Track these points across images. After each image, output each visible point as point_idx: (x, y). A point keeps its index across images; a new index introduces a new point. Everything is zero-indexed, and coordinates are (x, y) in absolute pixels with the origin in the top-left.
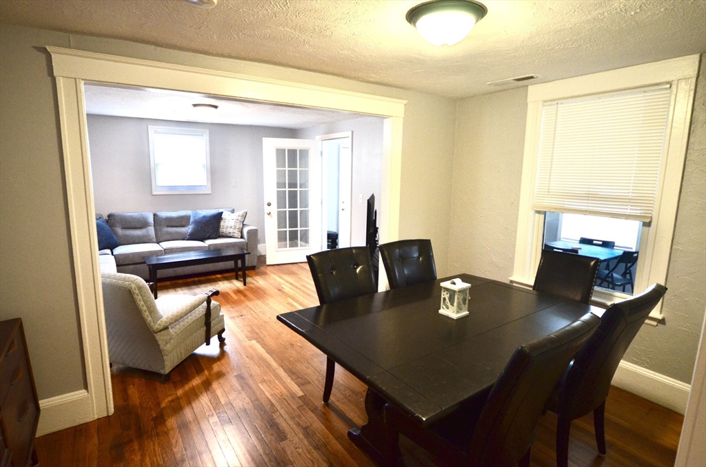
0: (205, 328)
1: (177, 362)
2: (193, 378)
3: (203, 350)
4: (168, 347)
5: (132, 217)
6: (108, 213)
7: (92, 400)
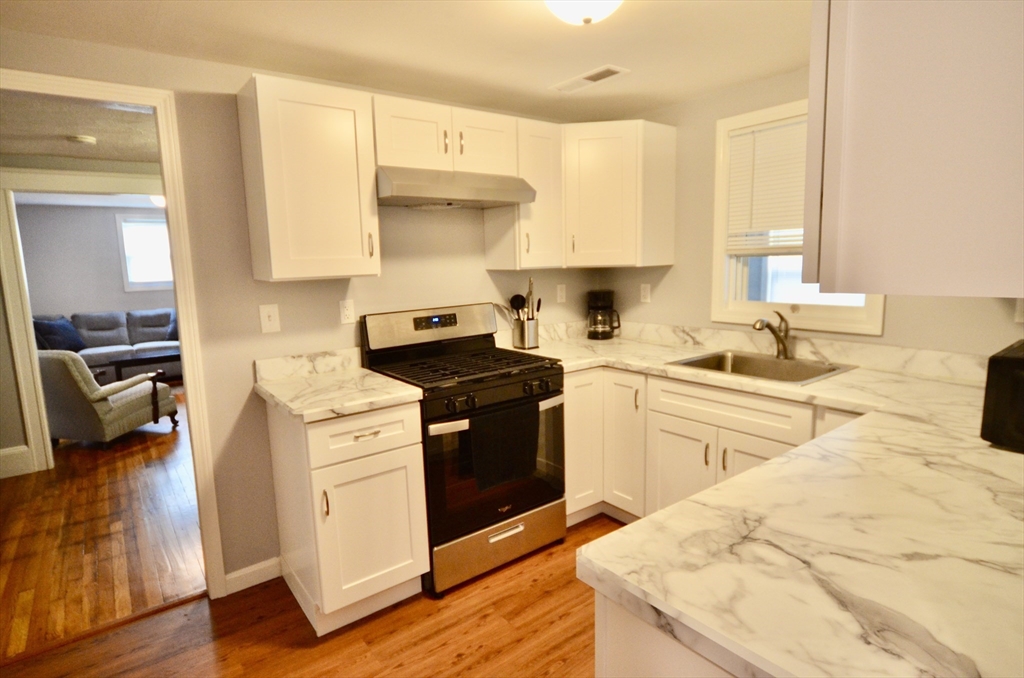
0: (151, 407)
1: (118, 433)
2: (135, 446)
3: (150, 427)
4: (109, 417)
5: (99, 317)
6: (71, 315)
7: (32, 454)
